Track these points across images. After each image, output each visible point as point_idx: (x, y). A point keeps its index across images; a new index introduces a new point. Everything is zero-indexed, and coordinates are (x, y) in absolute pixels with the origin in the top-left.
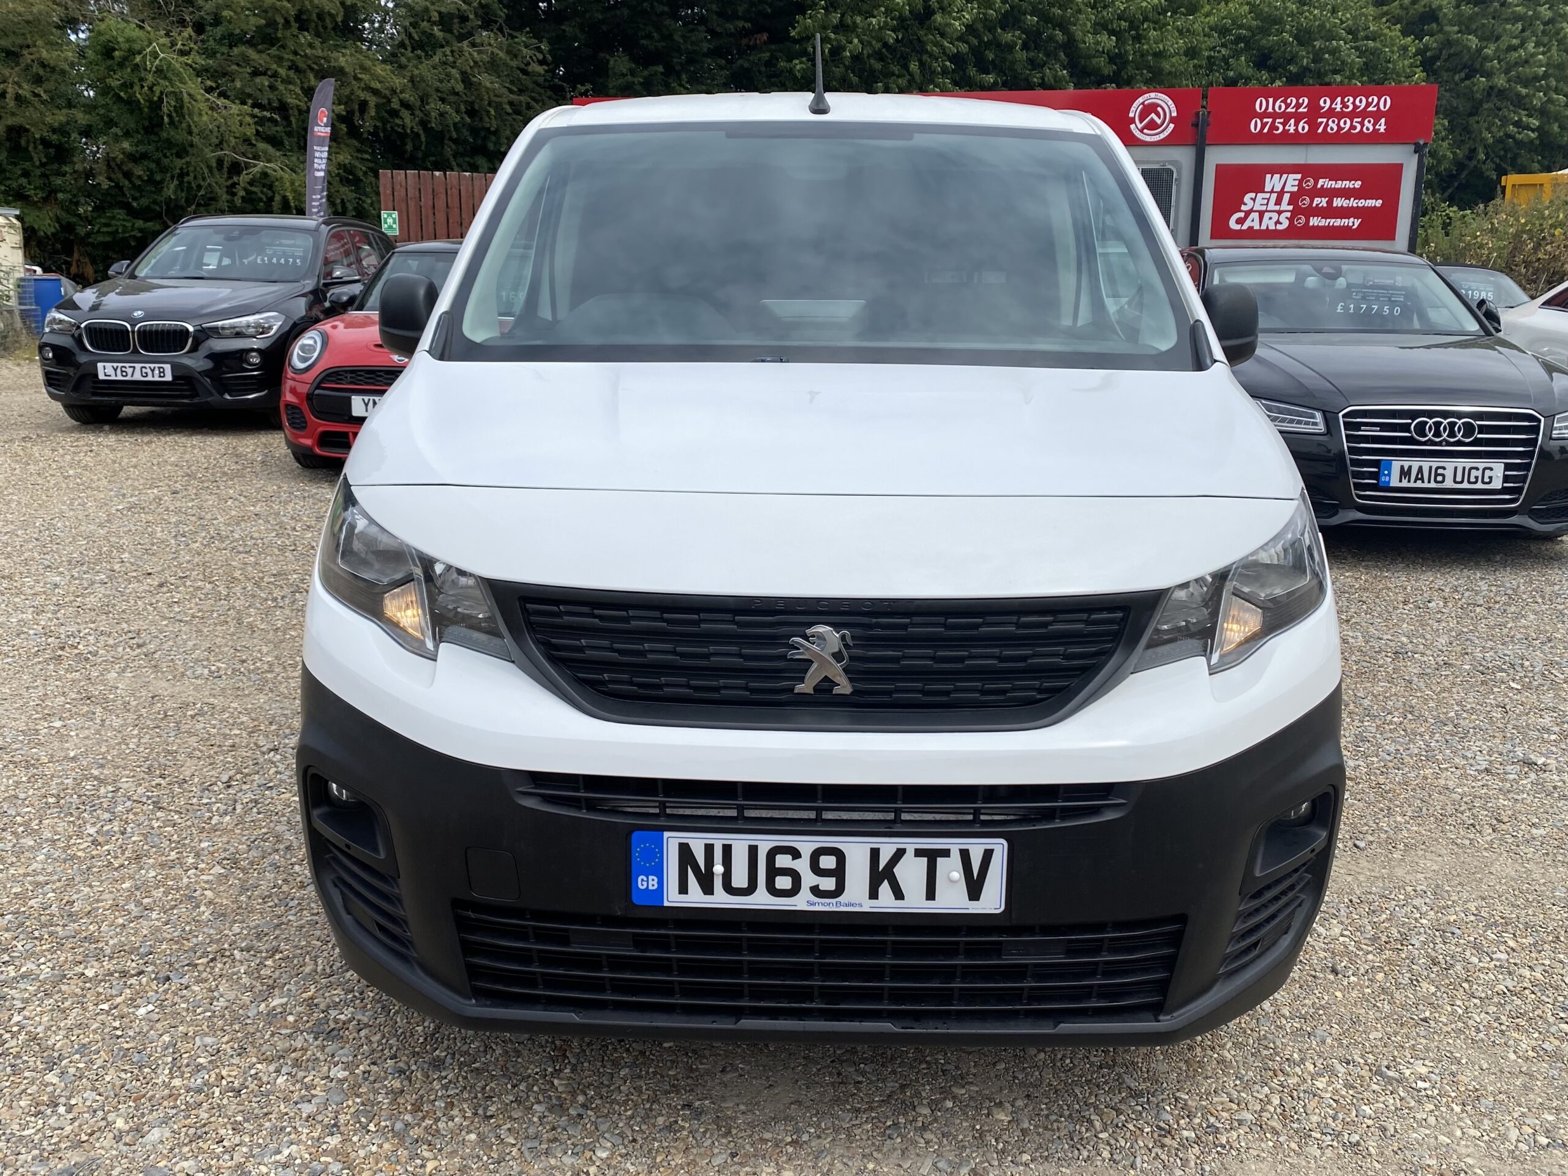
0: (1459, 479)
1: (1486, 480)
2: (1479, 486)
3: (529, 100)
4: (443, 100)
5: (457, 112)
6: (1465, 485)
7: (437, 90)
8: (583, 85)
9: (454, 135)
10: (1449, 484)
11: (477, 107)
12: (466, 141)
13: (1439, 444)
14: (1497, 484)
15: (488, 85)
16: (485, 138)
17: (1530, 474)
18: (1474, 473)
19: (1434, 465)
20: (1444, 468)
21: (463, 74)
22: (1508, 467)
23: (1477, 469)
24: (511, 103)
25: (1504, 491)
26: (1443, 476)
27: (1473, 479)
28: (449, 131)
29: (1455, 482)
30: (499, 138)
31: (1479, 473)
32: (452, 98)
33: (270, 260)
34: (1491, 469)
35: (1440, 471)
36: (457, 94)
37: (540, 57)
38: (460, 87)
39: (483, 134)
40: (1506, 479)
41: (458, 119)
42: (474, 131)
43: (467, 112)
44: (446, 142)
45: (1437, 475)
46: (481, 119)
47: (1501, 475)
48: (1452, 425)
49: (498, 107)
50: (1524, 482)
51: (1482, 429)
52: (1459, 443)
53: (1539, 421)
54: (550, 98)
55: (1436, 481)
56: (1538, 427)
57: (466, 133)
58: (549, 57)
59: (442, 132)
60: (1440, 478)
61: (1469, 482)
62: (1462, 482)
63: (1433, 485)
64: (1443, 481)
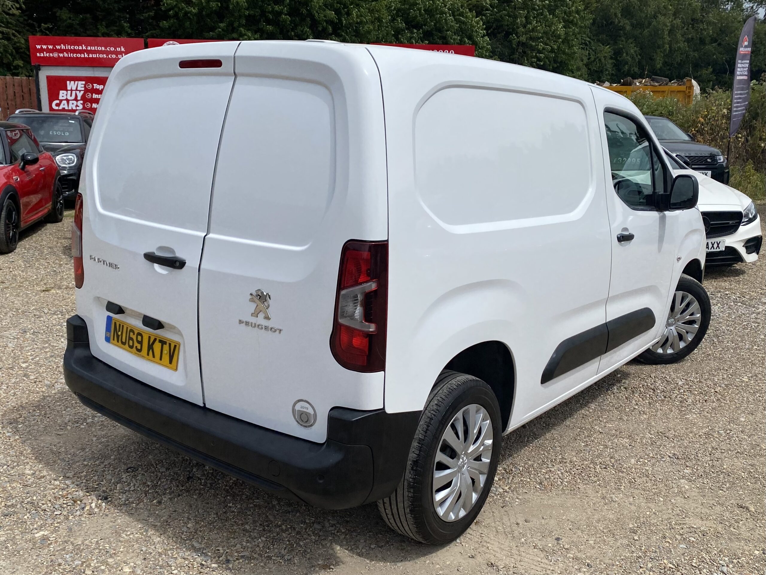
3: (14, 32)
37: (18, 6)
54: (28, 31)
58: (23, 6)
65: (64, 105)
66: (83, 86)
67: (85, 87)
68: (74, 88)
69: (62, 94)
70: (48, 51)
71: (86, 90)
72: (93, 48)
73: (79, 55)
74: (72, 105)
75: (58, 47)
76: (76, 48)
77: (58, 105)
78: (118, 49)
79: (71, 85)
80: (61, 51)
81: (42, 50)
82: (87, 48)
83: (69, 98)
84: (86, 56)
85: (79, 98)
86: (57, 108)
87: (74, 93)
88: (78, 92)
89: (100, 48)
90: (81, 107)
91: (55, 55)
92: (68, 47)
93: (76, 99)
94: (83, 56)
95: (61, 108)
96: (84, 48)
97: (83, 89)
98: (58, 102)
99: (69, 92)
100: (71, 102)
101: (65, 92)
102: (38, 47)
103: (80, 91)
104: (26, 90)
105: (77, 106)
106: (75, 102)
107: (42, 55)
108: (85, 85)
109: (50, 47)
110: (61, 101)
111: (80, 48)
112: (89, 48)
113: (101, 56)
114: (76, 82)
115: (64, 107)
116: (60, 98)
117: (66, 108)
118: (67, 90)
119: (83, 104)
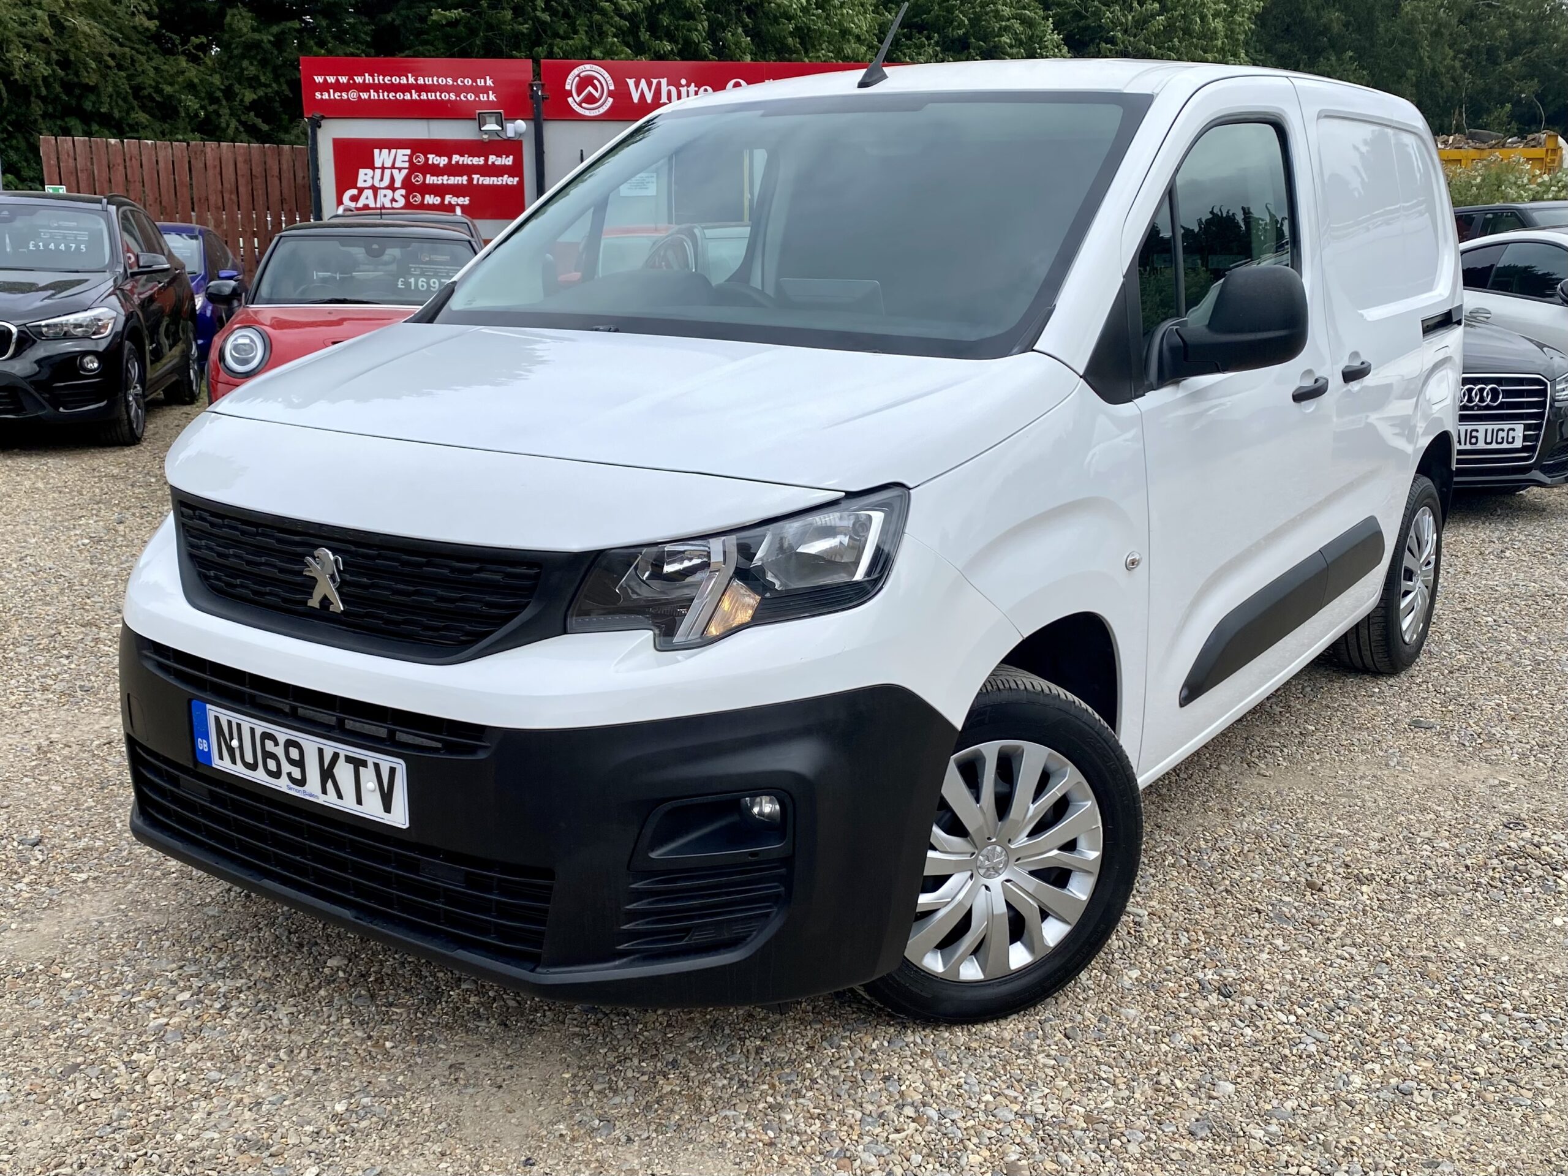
0: (1489, 440)
1: (1510, 440)
2: (1505, 446)
4: (29, 48)
5: (48, 63)
6: (1494, 446)
7: (20, 35)
8: (197, 37)
9: (44, 92)
10: (1481, 445)
11: (72, 58)
12: (57, 98)
13: (1472, 409)
14: (1518, 444)
15: (87, 29)
16: (80, 98)
17: (1542, 433)
18: (1501, 434)
19: (1470, 428)
20: (1477, 431)
21: (52, 16)
22: (1527, 427)
23: (1503, 430)
24: (112, 56)
25: (1524, 449)
26: (1476, 438)
27: (1500, 440)
28: (37, 86)
29: (1486, 443)
30: (99, 95)
31: (1504, 434)
32: (40, 45)
33: (46, 246)
34: (1514, 430)
35: (1474, 434)
36: (45, 41)
38: (48, 32)
39: (77, 91)
40: (1526, 438)
41: (46, 71)
42: (67, 87)
43: (58, 63)
44: (33, 99)
45: (1471, 437)
46: (77, 74)
47: (1521, 435)
48: (1482, 390)
49: (98, 59)
50: (1537, 440)
51: (1507, 394)
52: (1488, 407)
53: (1546, 385)
55: (1471, 443)
56: (1545, 390)
57: (58, 89)
59: (26, 87)
60: (1474, 440)
61: (1497, 443)
62: (1491, 443)
63: (1468, 447)
64: (1476, 443)
65: (367, 199)
66: (407, 158)
67: (410, 161)
68: (388, 164)
69: (365, 177)
70: (338, 87)
71: (413, 168)
72: (429, 81)
73: (400, 96)
74: (385, 198)
75: (359, 80)
76: (396, 80)
77: (354, 199)
78: (480, 82)
79: (381, 157)
80: (365, 88)
81: (325, 87)
82: (416, 80)
83: (377, 184)
84: (415, 96)
85: (398, 184)
86: (353, 205)
87: (387, 173)
88: (395, 172)
89: (442, 81)
90: (402, 202)
91: (353, 95)
92: (379, 79)
93: (391, 187)
94: (408, 97)
95: (360, 204)
96: (411, 80)
97: (407, 165)
98: (355, 192)
99: (378, 172)
100: (381, 193)
101: (369, 172)
102: (319, 79)
103: (400, 169)
104: (257, 170)
105: (393, 200)
106: (389, 193)
107: (326, 96)
108: (411, 157)
109: (343, 79)
110: (361, 191)
111: (404, 81)
112: (421, 81)
113: (445, 96)
114: (393, 151)
115: (367, 202)
116: (360, 184)
117: (372, 205)
118: (373, 168)
119: (406, 197)
